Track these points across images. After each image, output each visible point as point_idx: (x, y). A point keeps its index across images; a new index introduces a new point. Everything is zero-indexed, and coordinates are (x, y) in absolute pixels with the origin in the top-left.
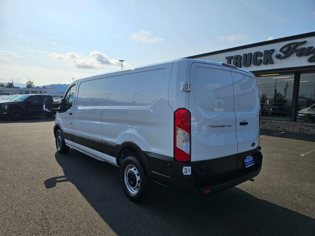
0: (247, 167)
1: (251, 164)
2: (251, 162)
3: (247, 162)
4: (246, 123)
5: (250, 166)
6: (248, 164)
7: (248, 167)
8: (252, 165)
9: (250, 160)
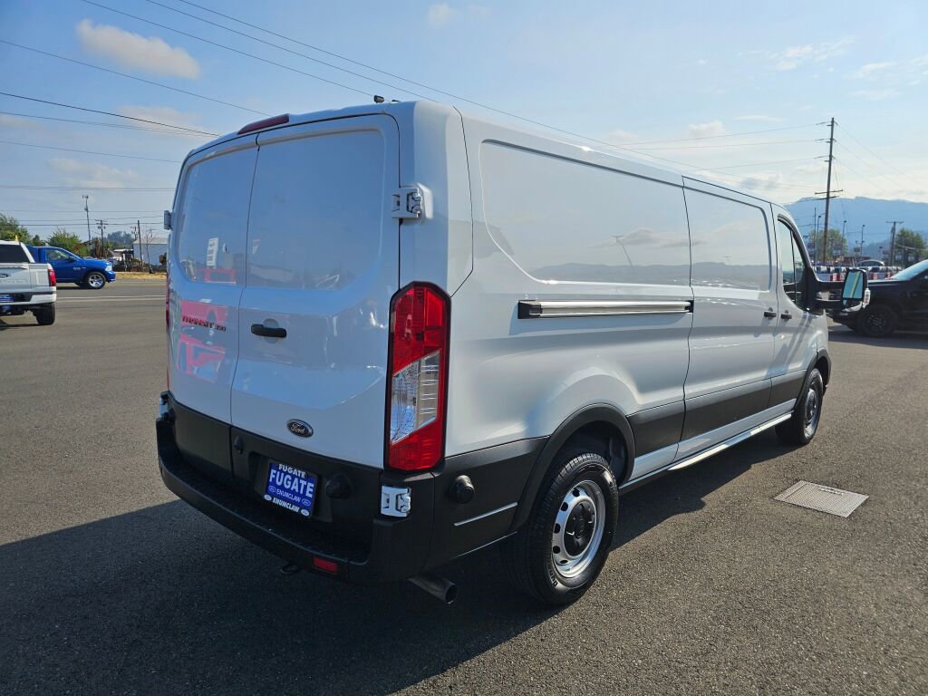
0: (267, 497)
1: (294, 503)
2: (297, 499)
3: (279, 484)
4: (281, 333)
5: (284, 504)
6: (280, 492)
7: (271, 502)
8: (296, 509)
9: (295, 487)
